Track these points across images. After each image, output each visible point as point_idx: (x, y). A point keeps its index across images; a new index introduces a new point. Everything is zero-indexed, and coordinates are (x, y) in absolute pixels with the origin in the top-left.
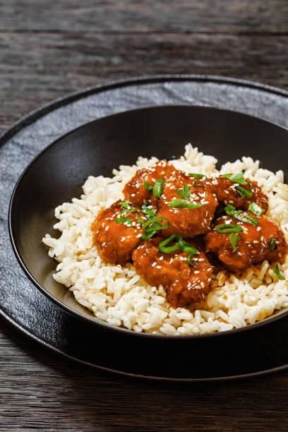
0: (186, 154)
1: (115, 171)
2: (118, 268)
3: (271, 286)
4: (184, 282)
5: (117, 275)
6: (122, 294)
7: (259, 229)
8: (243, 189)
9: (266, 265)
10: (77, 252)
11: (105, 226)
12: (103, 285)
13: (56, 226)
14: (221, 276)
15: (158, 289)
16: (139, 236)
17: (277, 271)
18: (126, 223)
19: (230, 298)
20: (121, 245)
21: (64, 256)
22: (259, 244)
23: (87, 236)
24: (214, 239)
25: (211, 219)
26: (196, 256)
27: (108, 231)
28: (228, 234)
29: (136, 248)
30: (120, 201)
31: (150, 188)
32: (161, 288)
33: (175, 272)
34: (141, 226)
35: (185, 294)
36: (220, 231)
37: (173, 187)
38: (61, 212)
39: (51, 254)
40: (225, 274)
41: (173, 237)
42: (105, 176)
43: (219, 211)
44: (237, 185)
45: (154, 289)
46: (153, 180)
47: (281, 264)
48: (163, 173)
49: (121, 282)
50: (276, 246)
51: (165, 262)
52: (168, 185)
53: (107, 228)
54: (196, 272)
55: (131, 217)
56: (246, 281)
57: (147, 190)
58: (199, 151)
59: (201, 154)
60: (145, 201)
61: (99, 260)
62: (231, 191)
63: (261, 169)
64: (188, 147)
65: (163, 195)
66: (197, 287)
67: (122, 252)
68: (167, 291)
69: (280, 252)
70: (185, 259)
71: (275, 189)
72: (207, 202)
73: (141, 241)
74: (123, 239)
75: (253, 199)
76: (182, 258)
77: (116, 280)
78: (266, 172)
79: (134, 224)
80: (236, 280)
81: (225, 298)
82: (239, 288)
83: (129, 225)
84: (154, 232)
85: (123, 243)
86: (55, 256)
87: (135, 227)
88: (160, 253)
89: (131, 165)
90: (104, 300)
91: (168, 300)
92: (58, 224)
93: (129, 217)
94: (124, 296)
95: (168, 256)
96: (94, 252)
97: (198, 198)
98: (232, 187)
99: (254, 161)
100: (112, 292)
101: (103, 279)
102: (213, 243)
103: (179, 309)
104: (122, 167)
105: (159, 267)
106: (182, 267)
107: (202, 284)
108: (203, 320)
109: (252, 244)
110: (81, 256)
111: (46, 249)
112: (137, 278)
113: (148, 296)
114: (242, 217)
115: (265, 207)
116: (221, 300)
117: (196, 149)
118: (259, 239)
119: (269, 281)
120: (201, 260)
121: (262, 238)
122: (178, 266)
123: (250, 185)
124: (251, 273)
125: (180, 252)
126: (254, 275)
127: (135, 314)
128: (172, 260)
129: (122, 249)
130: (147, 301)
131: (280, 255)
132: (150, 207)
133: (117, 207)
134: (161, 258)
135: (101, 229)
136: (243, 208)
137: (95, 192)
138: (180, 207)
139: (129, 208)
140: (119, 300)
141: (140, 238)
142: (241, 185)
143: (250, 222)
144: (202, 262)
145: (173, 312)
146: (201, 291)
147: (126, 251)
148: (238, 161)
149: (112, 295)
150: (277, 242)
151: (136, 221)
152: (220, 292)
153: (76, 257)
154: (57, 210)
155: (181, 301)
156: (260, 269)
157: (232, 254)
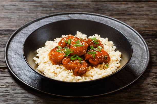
0: (77, 34)
1: (55, 39)
2: (58, 66)
3: (105, 70)
4: (79, 68)
5: (58, 68)
6: (59, 73)
7: (101, 53)
8: (96, 42)
9: (104, 63)
11: (53, 53)
12: (53, 71)
13: (37, 55)
14: (90, 67)
15: (70, 71)
16: (64, 55)
17: (107, 65)
18: (60, 52)
20: (58, 58)
21: (40, 63)
22: (101, 57)
23: (47, 57)
24: (87, 56)
25: (86, 50)
26: (82, 61)
27: (54, 55)
28: (92, 54)
29: (63, 59)
30: (57, 46)
31: (67, 42)
32: (72, 70)
33: (76, 65)
34: (64, 52)
35: (79, 72)
36: (89, 53)
37: (74, 41)
38: (39, 51)
39: (36, 63)
40: (91, 67)
41: (75, 55)
42: (52, 41)
43: (89, 48)
44: (94, 41)
45: (69, 71)
46: (68, 40)
47: (108, 64)
48: (70, 38)
49: (59, 69)
50: (107, 58)
51: (72, 62)
52: (72, 41)
53: (54, 54)
54: (82, 65)
56: (98, 68)
57: (66, 43)
58: (81, 33)
59: (82, 34)
60: (65, 46)
61: (51, 64)
62: (92, 43)
63: (101, 38)
64: (78, 32)
65: (71, 44)
66: (83, 69)
67: (59, 61)
68: (73, 71)
69: (108, 60)
70: (79, 61)
71: (105, 43)
72: (85, 45)
73: (65, 57)
74: (59, 56)
75: (99, 45)
76: (78, 61)
77: (57, 69)
79: (62, 52)
80: (95, 68)
81: (92, 73)
82: (96, 70)
83: (61, 52)
84: (69, 54)
85: (59, 58)
86: (37, 63)
87: (63, 53)
88: (71, 60)
89: (60, 38)
90: (54, 75)
91: (74, 74)
92: (38, 54)
93: (61, 50)
95: (73, 61)
96: (50, 62)
97: (82, 44)
98: (92, 41)
99: (99, 35)
100: (56, 73)
101: (53, 69)
104: (57, 38)
105: (71, 64)
106: (78, 64)
108: (85, 79)
109: (99, 57)
110: (46, 63)
111: (34, 61)
112: (64, 68)
113: (68, 73)
114: (96, 49)
115: (103, 47)
116: (90, 73)
117: (80, 32)
118: (101, 56)
119: (105, 68)
120: (83, 62)
121: (102, 55)
122: (77, 63)
123: (98, 41)
124: (99, 66)
125: (77, 59)
126: (100, 66)
127: (64, 78)
128: (75, 62)
129: (59, 59)
130: (67, 74)
131: (108, 61)
132: (67, 48)
133: (57, 48)
134: (71, 61)
135: (52, 54)
136: (96, 47)
137: (49, 45)
138: (77, 46)
139: (60, 48)
140: (58, 75)
141: (64, 56)
142: (95, 41)
143: (98, 51)
144: (84, 62)
145: (76, 77)
146: (84, 70)
147: (60, 60)
148: (93, 36)
149: (56, 74)
150: (107, 57)
151: (63, 51)
152: (89, 71)
153: (44, 63)
154: (37, 50)
155: (78, 74)
156: (102, 65)
157: (93, 60)
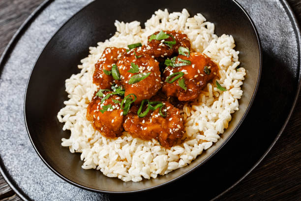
1: (79, 67)
2: (120, 140)
3: (220, 99)
4: (167, 131)
5: (122, 145)
6: (132, 156)
7: (193, 66)
8: (169, 42)
9: (210, 86)
10: (87, 140)
11: (96, 117)
12: (117, 156)
13: (64, 129)
14: (186, 109)
15: (151, 141)
16: (122, 113)
17: (219, 86)
18: (109, 110)
19: (200, 123)
20: (113, 125)
21: (81, 148)
22: (199, 76)
23: (88, 126)
24: (169, 89)
25: (160, 76)
26: (165, 107)
27: (100, 120)
28: (176, 81)
29: (124, 122)
30: (96, 92)
31: (110, 72)
32: (154, 140)
33: (157, 126)
34: (119, 106)
35: (171, 137)
36: (170, 82)
37: (124, 68)
38: (62, 117)
39: (72, 151)
41: (142, 103)
42: (76, 74)
43: (162, 67)
44: (163, 41)
45: (150, 143)
46: (109, 66)
47: (219, 79)
48: (112, 57)
49: (127, 149)
50: (210, 70)
51: (147, 123)
52: (120, 67)
53: (98, 118)
54: (170, 119)
55: (109, 103)
56: (204, 105)
57: (108, 75)
58: (125, 23)
60: (111, 84)
61: (104, 139)
62: (162, 47)
64: (117, 23)
65: (121, 76)
66: (176, 130)
67: (116, 129)
68: (158, 141)
70: (159, 114)
71: (187, 25)
72: (152, 68)
73: (124, 117)
74: (113, 121)
75: (178, 44)
76: (157, 116)
77: (123, 148)
78: (175, 14)
79: (114, 107)
80: (197, 108)
81: (197, 124)
82: (202, 112)
83: (111, 110)
84: (130, 105)
85: (113, 123)
86: (75, 151)
87: (116, 109)
88: (141, 119)
89: (87, 56)
90: (123, 166)
91: (163, 145)
92: (64, 126)
94: (134, 157)
95: (147, 118)
96: (98, 135)
97: (144, 68)
98: (160, 45)
99: (163, 10)
100: (124, 158)
101: (114, 153)
102: (170, 92)
103: (172, 148)
104: (82, 61)
105: (145, 129)
106: (159, 121)
107: (178, 126)
108: (191, 148)
109: (195, 79)
110: (92, 141)
112: (135, 140)
113: (148, 149)
114: (179, 63)
115: (188, 44)
116: (195, 127)
117: (122, 22)
118: (197, 73)
119: (217, 95)
120: (168, 108)
121: (199, 72)
122: (157, 121)
123: (171, 35)
124: (203, 98)
125: (152, 111)
126: (206, 96)
127: (147, 167)
128: (151, 120)
129: (115, 127)
130: (149, 153)
131: (215, 73)
132: (116, 86)
133: (96, 100)
134: (144, 122)
135: (95, 120)
136: (176, 54)
137: (76, 90)
138: (137, 81)
139: (104, 95)
140: (131, 161)
141: (123, 115)
142: (166, 40)
143: (185, 64)
144: (170, 109)
145: (170, 152)
146: (180, 130)
147: (118, 126)
148: (153, 16)
149: (126, 160)
150: (209, 67)
151: (114, 104)
152: (191, 122)
153: (89, 144)
154: (59, 117)
155: (171, 142)
156: (207, 91)
157: (187, 93)
